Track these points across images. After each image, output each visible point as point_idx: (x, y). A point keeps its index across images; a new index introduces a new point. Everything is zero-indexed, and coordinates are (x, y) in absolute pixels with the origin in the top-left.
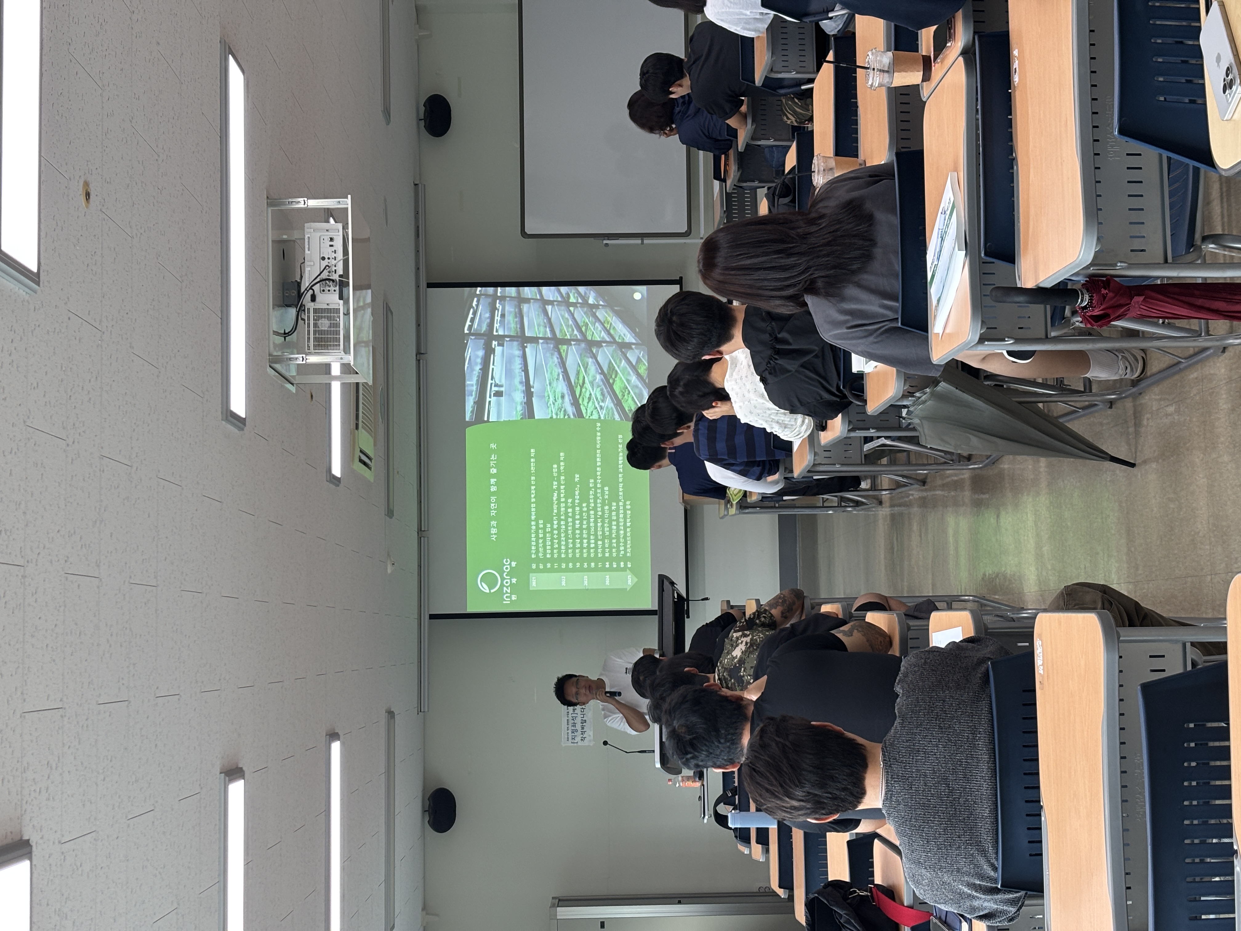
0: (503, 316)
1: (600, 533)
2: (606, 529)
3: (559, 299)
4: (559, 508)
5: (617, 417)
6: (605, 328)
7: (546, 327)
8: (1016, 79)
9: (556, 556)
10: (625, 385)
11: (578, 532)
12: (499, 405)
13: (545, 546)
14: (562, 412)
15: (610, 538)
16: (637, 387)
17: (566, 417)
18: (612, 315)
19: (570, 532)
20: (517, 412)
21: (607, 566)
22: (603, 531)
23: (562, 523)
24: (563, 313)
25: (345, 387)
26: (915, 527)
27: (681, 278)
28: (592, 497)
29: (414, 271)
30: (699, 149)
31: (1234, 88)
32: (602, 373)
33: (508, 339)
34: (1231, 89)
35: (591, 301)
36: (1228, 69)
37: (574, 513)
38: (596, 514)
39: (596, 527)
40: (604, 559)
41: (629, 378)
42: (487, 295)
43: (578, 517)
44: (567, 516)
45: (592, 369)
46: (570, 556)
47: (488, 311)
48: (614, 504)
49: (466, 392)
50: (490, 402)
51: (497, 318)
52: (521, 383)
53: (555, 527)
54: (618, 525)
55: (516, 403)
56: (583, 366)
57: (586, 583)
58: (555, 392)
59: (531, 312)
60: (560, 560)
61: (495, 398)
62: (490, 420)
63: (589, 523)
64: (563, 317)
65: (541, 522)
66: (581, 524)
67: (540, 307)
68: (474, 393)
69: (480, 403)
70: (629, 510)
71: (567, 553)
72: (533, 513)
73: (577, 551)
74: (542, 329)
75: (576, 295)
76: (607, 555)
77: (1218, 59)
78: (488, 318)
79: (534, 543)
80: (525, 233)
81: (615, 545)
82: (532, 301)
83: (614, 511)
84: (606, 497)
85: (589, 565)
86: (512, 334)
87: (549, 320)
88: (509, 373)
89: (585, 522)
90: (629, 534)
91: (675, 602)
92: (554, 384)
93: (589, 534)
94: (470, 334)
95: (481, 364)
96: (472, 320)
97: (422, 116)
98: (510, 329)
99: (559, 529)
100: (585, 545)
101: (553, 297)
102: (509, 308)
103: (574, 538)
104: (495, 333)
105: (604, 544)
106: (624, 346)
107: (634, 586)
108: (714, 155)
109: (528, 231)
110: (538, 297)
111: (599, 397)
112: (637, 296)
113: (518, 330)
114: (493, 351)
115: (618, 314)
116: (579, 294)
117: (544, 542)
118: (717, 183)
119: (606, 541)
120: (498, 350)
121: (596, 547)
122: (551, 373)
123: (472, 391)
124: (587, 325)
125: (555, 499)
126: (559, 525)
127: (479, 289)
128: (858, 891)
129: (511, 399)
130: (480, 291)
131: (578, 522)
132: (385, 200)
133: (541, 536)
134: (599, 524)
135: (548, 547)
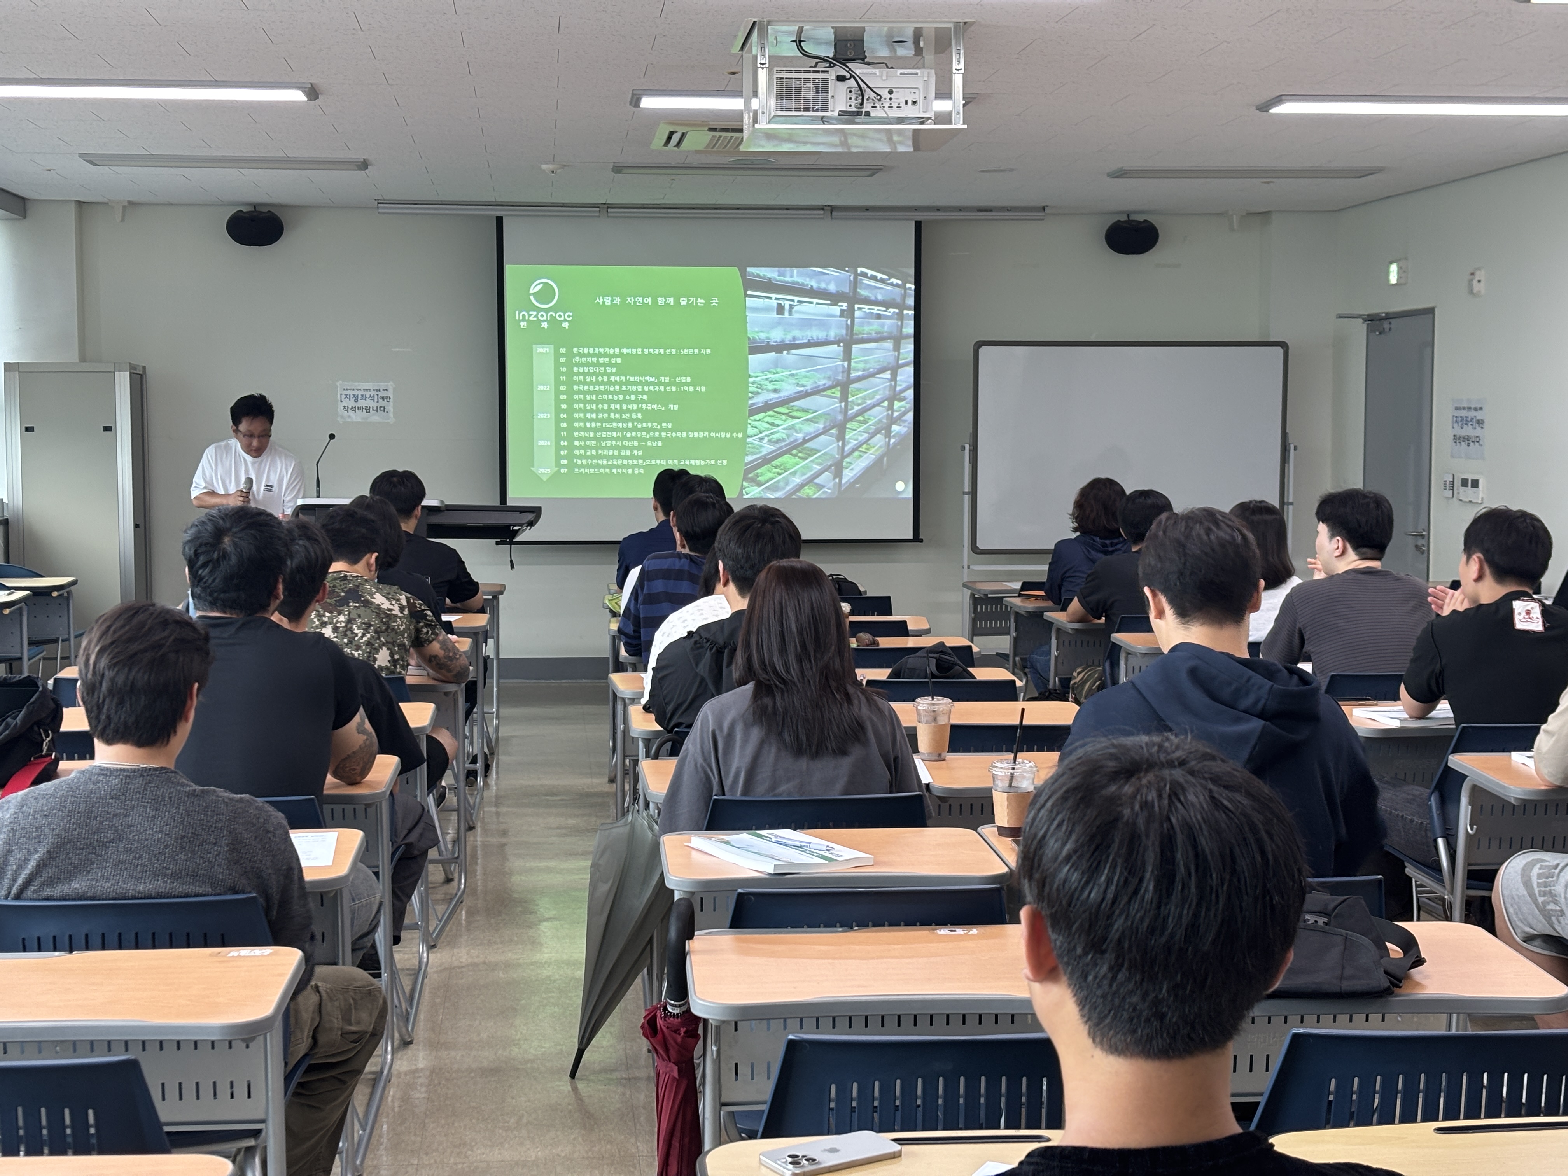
0: (879, 317)
1: (604, 434)
2: (609, 443)
3: (898, 388)
4: (635, 383)
5: (749, 458)
6: (861, 446)
7: (864, 370)
8: (944, 931)
9: (576, 378)
10: (789, 469)
11: (606, 407)
12: (767, 309)
13: (588, 365)
14: (756, 390)
15: (597, 448)
16: (787, 484)
17: (750, 395)
18: (877, 453)
19: (605, 397)
20: (757, 332)
21: (562, 443)
22: (606, 439)
23: (617, 388)
24: (881, 392)
25: (739, 115)
26: (571, 822)
27: (921, 541)
28: (650, 425)
29: (934, 204)
30: (1050, 564)
31: (791, 1167)
32: (805, 441)
33: (849, 322)
34: (791, 1163)
35: (895, 428)
36: (814, 1160)
37: (630, 402)
38: (627, 430)
39: (612, 430)
40: (571, 439)
41: (798, 473)
42: (904, 296)
43: (624, 407)
44: (625, 393)
45: (810, 429)
46: (576, 397)
47: (884, 298)
48: (640, 453)
49: (783, 269)
50: (770, 298)
51: (876, 310)
52: (794, 338)
53: (613, 379)
54: (613, 457)
55: (768, 333)
56: (814, 417)
57: (541, 416)
58: (782, 381)
59: (882, 352)
60: (570, 383)
61: (775, 305)
62: (747, 299)
63: (616, 420)
64: (876, 392)
65: (619, 360)
66: (616, 411)
67: (889, 363)
68: (781, 278)
69: (769, 286)
70: (633, 471)
71: (579, 392)
72: (629, 351)
73: (582, 406)
74: (861, 365)
75: (903, 409)
76: (576, 443)
77: (833, 1150)
78: (876, 297)
79: (591, 351)
80: (980, 347)
81: (588, 453)
82: (896, 354)
83: (632, 452)
84: (649, 444)
85: (564, 420)
86: (856, 328)
87: (872, 375)
88: (807, 323)
89: (618, 416)
90: (602, 471)
91: (509, 526)
92: (792, 380)
93: (602, 421)
94: (856, 275)
95: (819, 288)
96: (874, 278)
97: (1133, 217)
98: (862, 324)
99: (610, 383)
100: (589, 416)
101: (901, 380)
102: (888, 325)
103: (597, 402)
104: (857, 306)
105: (590, 439)
106: (838, 469)
107: (538, 477)
108: (1043, 583)
109: (984, 350)
110: (901, 362)
111: (775, 437)
112: (900, 486)
113: (861, 336)
114: (835, 304)
115: (878, 462)
116: (905, 413)
117: (593, 364)
118: (1017, 586)
119: (594, 442)
120: (836, 310)
121: (586, 429)
122: (806, 377)
123: (784, 276)
124: (865, 422)
125: (648, 378)
126: (615, 383)
127: (913, 287)
128: (48, 739)
129: (774, 326)
130: (910, 288)
131: (618, 407)
132: (1012, 170)
133: (601, 360)
134: (614, 434)
135: (586, 369)
